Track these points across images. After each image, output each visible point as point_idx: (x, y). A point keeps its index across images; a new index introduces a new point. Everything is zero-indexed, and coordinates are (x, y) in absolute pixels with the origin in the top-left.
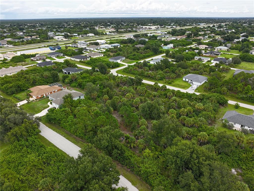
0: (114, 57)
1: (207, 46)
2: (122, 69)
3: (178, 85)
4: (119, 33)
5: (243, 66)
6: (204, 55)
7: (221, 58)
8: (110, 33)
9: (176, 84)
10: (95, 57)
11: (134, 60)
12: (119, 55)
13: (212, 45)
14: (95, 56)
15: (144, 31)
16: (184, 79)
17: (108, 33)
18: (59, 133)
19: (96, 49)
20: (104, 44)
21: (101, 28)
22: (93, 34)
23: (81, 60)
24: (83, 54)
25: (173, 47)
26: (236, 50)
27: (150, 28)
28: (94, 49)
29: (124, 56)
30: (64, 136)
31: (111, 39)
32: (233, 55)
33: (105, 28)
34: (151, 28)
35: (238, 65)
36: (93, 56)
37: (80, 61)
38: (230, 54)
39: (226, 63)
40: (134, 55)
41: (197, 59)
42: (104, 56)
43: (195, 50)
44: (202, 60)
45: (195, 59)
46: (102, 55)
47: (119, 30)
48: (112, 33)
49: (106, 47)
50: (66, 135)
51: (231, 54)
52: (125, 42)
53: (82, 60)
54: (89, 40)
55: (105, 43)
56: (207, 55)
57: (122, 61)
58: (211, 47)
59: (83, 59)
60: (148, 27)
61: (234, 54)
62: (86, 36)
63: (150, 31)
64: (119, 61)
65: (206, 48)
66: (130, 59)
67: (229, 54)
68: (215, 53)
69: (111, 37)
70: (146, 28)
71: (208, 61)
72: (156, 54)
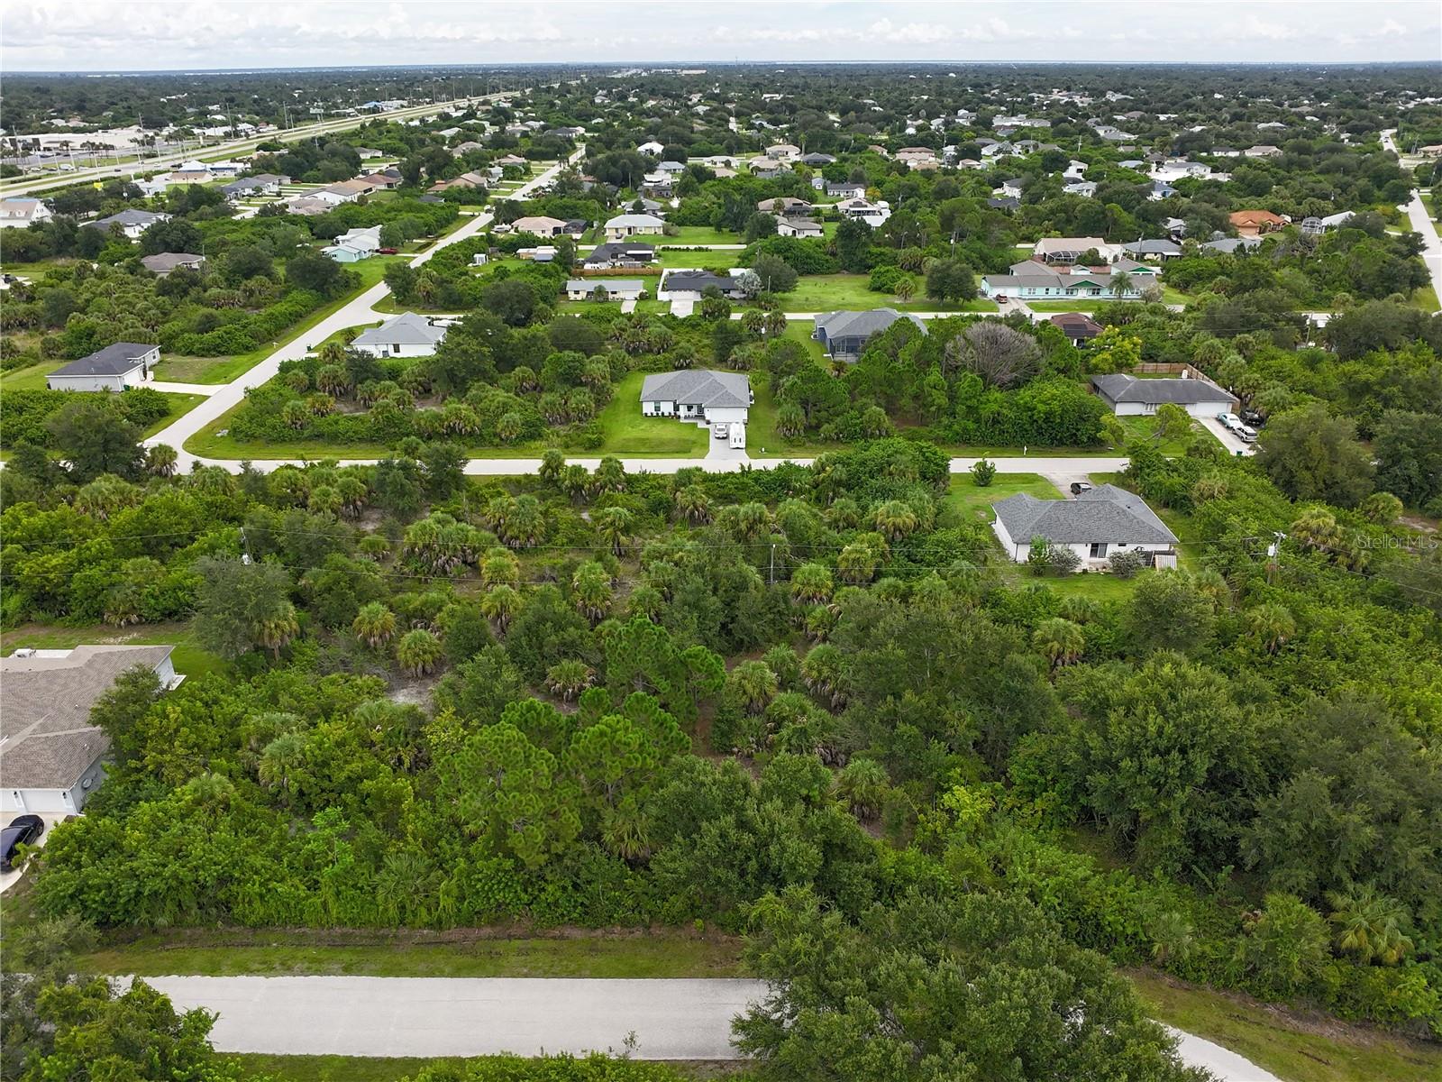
1: (562, 224)
2: (212, 427)
3: (643, 441)
6: (588, 266)
9: (628, 440)
15: (67, 167)
27: (94, 147)
29: (147, 341)
32: (707, 250)
35: (787, 294)
38: (692, 247)
41: (583, 295)
51: (700, 249)
56: (603, 266)
57: (150, 374)
58: (582, 222)
64: (132, 379)
65: (556, 230)
66: (190, 353)
67: (688, 249)
68: (627, 252)
71: (642, 297)
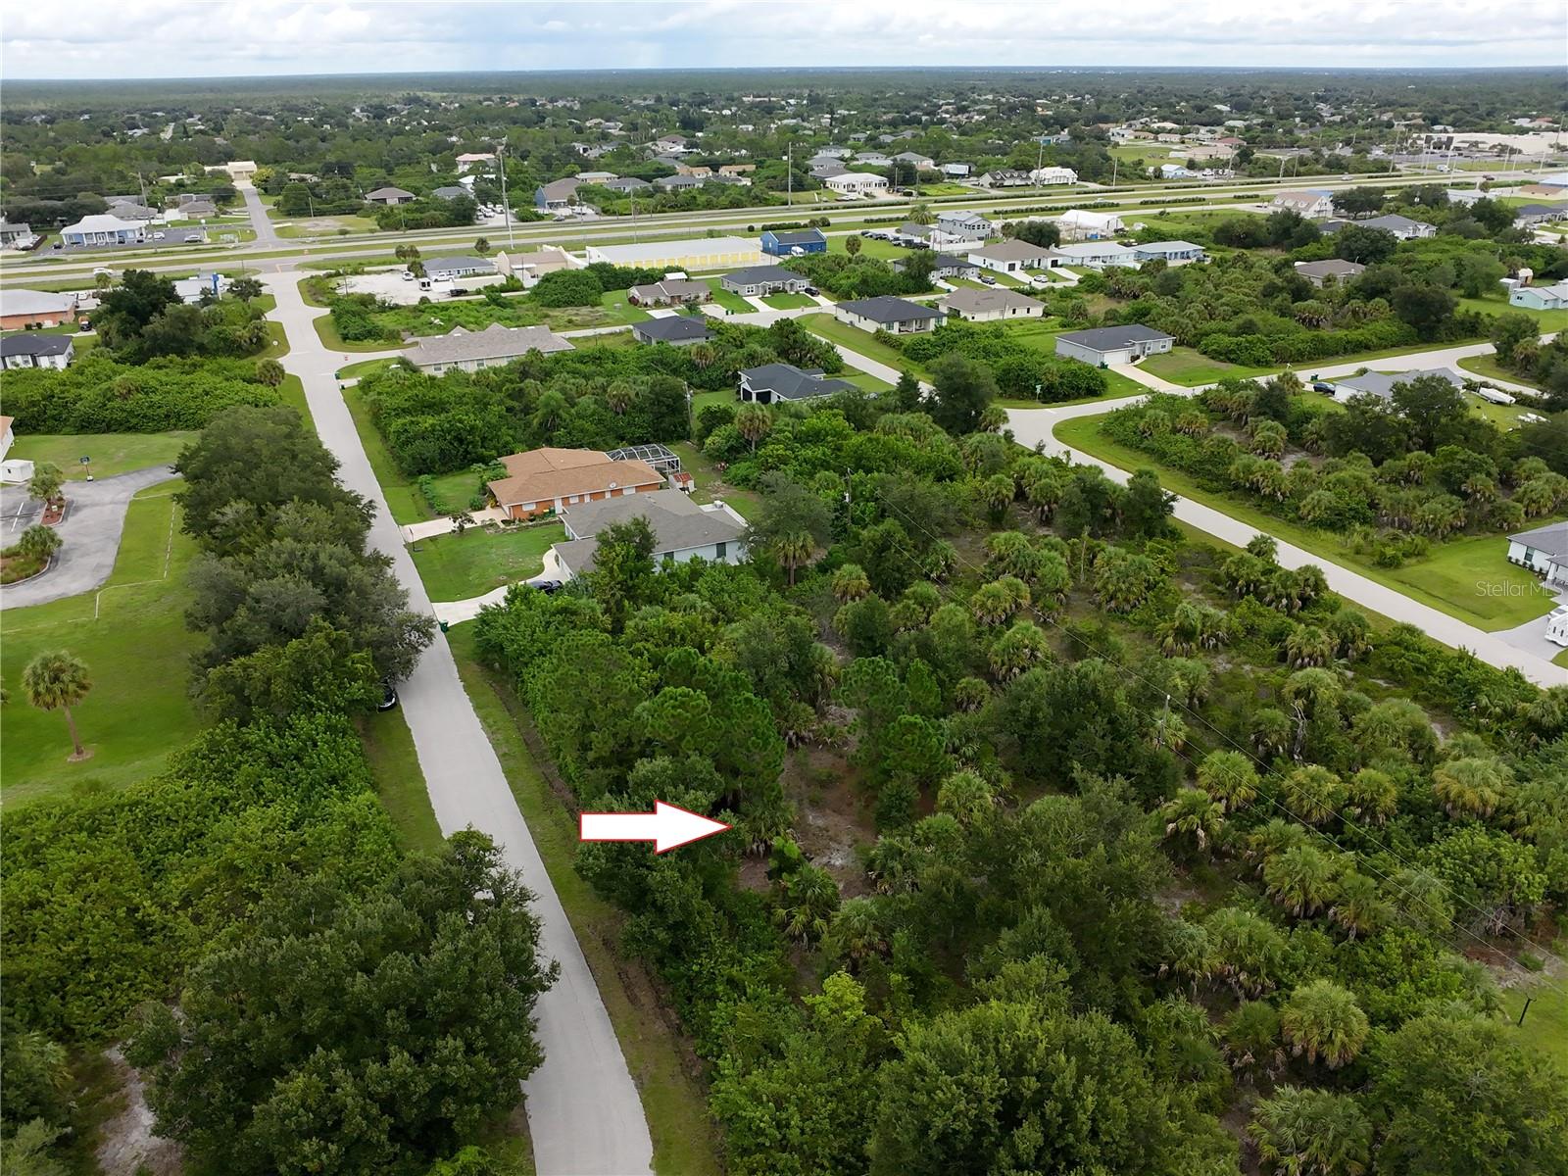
0: (1102, 325)
8: (1188, 173)
9: (1435, 574)
14: (987, 310)
16: (1517, 552)
17: (1169, 169)
18: (494, 732)
19: (1029, 269)
20: (1105, 238)
21: (1152, 136)
22: (1068, 172)
23: (884, 326)
28: (1012, 267)
31: (1168, 210)
33: (1176, 138)
37: (878, 331)
40: (1248, 328)
42: (1046, 314)
46: (1037, 312)
48: (1208, 171)
49: (1094, 258)
53: (890, 327)
55: (1116, 231)
59: (902, 323)
64: (1117, 361)
66: (1205, 353)
69: (1182, 197)
72: (1426, 341)
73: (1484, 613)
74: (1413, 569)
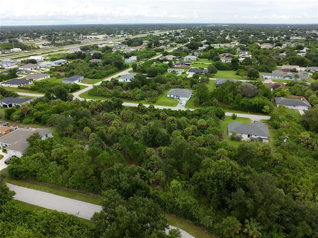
0: (66, 77)
1: (175, 57)
4: (57, 46)
5: (219, 76)
6: (175, 66)
7: (194, 68)
8: (44, 47)
10: (39, 80)
11: (95, 79)
12: (73, 74)
13: (179, 55)
14: (39, 78)
15: (90, 42)
16: (168, 96)
17: (41, 46)
18: (40, 190)
19: (35, 69)
20: (43, 61)
21: (27, 40)
22: (19, 49)
23: (19, 85)
24: (17, 76)
25: (137, 59)
26: (205, 58)
27: (96, 38)
28: (32, 69)
29: (82, 75)
30: (50, 192)
31: (49, 54)
33: (33, 40)
34: (98, 38)
35: (215, 74)
36: (35, 79)
37: (19, 87)
38: (201, 63)
39: (203, 73)
40: (94, 73)
41: (171, 72)
42: (51, 77)
43: (163, 62)
44: (176, 72)
45: (168, 72)
46: (49, 77)
47: (56, 42)
48: (47, 46)
49: (48, 65)
50: (51, 190)
52: (73, 57)
53: (21, 85)
54: (17, 57)
55: (44, 59)
57: (80, 81)
58: (179, 57)
59: (23, 84)
60: (93, 37)
61: (205, 63)
62: (8, 52)
63: (98, 41)
64: (77, 82)
65: (174, 58)
66: (90, 78)
67: (199, 63)
68: (186, 63)
69: (49, 52)
70: (91, 37)
71: (183, 73)
72: (121, 70)
73: (172, 105)
74: (158, 102)
